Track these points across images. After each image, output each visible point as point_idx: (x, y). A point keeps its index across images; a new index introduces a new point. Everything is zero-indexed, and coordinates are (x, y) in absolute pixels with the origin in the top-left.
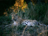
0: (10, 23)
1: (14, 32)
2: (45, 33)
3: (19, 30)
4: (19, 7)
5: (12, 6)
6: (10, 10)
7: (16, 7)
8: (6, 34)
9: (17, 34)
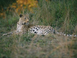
0: (9, 30)
1: (17, 44)
2: (65, 47)
3: (23, 40)
4: (24, 6)
5: (13, 4)
6: (9, 9)
7: (20, 4)
8: (3, 48)
9: (21, 47)
